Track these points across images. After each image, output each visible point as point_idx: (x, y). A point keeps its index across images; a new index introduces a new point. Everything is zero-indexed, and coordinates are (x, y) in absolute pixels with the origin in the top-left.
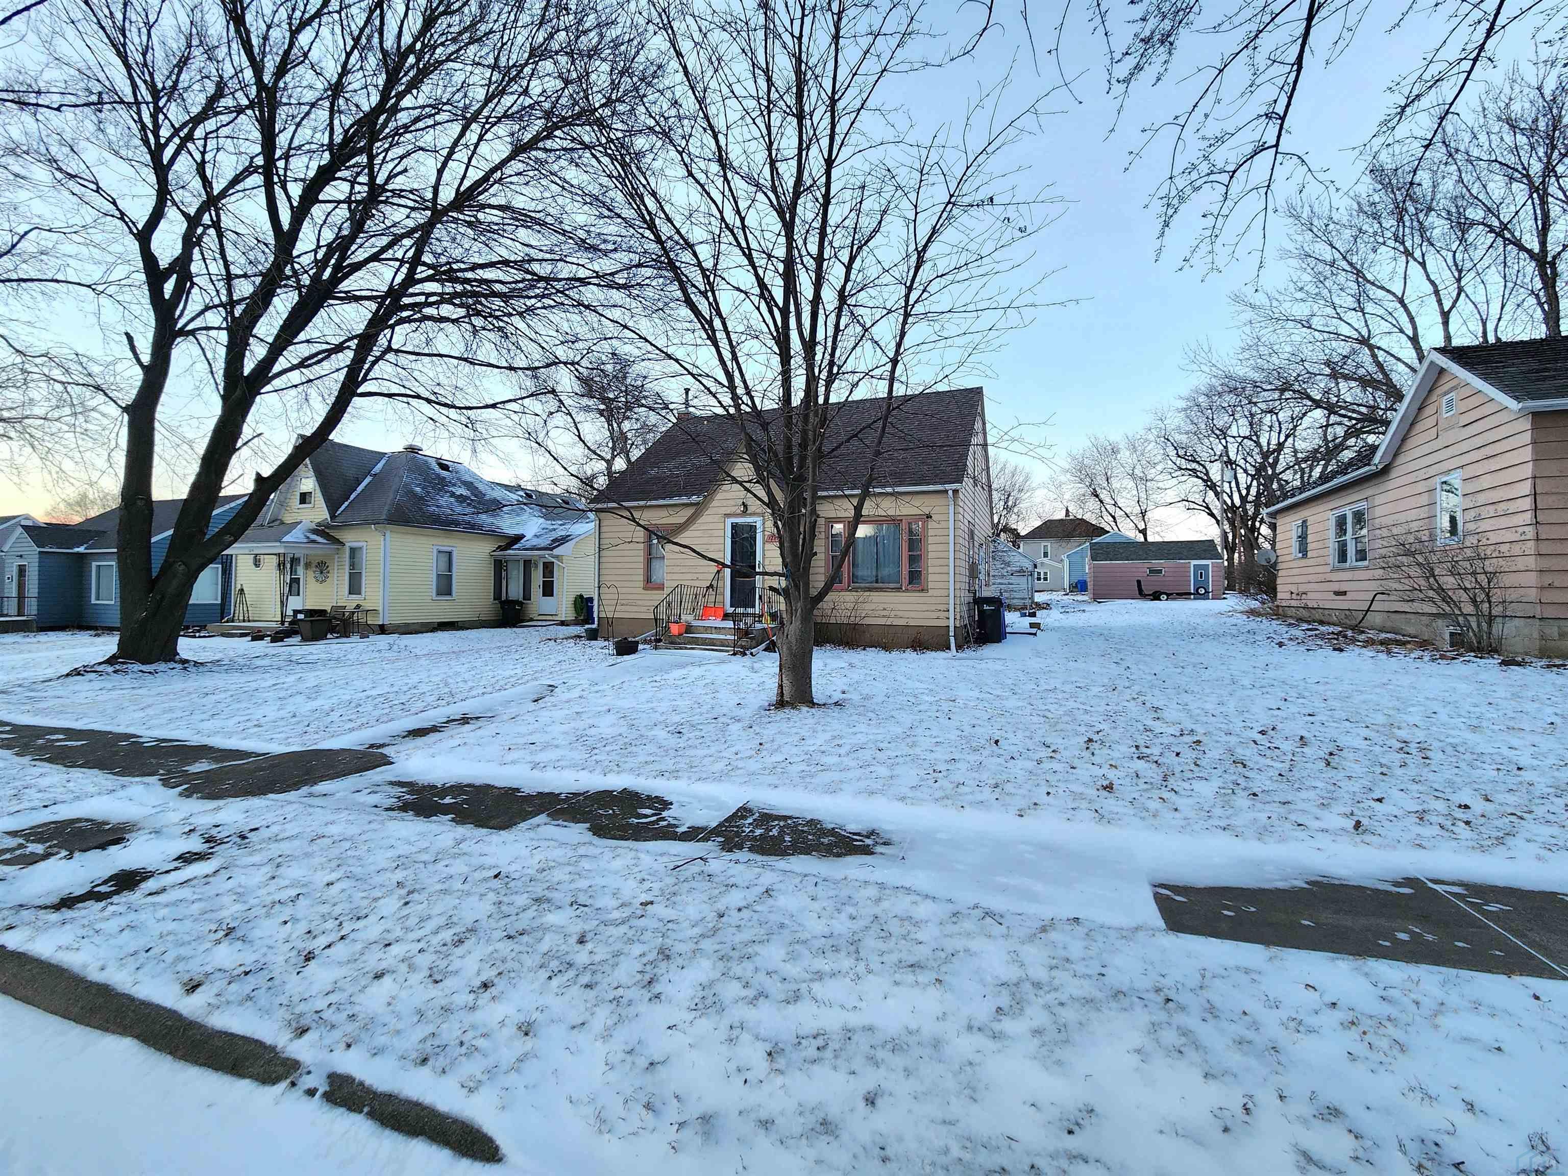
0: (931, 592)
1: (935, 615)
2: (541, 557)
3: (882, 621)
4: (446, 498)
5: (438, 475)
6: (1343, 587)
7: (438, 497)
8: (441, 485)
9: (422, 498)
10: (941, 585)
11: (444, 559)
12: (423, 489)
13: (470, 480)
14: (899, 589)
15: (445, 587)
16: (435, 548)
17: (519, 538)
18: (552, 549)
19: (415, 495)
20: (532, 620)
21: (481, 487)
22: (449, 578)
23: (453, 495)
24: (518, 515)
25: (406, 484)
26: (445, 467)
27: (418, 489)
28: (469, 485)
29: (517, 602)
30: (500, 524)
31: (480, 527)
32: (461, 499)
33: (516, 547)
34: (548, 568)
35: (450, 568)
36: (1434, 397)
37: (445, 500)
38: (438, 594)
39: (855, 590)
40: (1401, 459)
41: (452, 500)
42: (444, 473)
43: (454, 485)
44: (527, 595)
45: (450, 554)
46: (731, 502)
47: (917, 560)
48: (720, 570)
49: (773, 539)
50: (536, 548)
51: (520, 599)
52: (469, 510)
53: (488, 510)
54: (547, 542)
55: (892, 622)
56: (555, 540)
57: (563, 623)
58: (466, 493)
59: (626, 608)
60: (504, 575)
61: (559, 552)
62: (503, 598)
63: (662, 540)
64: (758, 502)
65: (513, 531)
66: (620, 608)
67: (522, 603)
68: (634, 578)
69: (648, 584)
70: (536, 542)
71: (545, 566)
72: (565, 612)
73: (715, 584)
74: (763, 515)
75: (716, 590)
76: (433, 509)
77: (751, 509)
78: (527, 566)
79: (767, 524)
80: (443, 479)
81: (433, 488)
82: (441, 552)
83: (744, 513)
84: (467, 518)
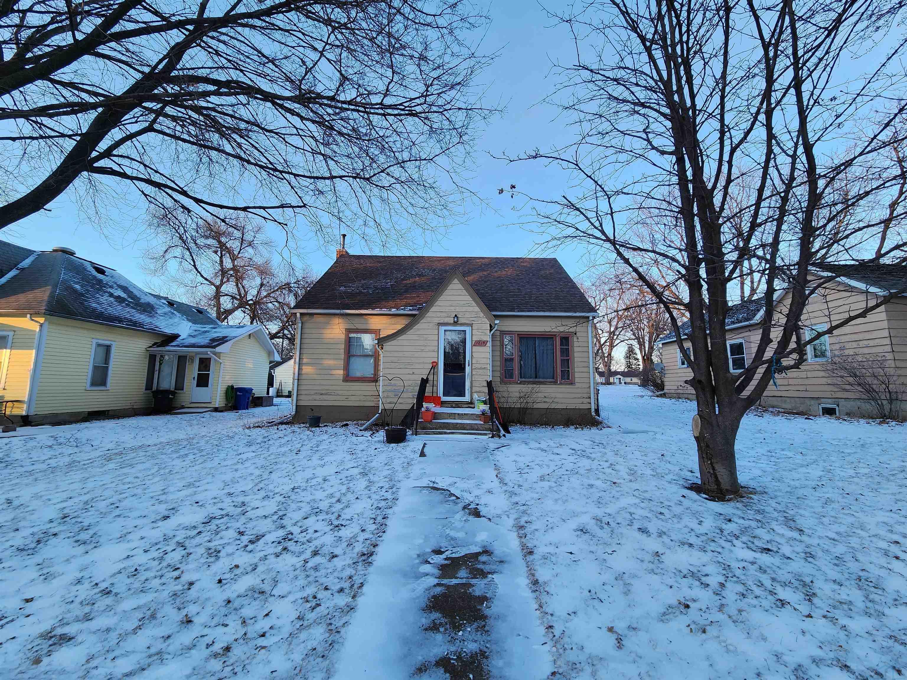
0: (577, 385)
1: (581, 401)
2: (197, 353)
3: (545, 406)
4: (105, 298)
5: (95, 277)
7: (98, 296)
8: (100, 286)
9: (83, 295)
10: (584, 380)
11: (102, 352)
12: (82, 286)
13: (126, 285)
14: (555, 383)
15: (100, 378)
16: (95, 341)
17: (175, 337)
18: (214, 347)
19: (75, 291)
20: (183, 407)
21: (137, 294)
23: (111, 295)
24: (170, 318)
25: (64, 282)
26: (100, 270)
27: (78, 287)
28: (125, 289)
29: (167, 392)
30: (158, 324)
31: (141, 325)
32: (119, 299)
33: (174, 344)
34: (205, 364)
35: (107, 360)
37: (105, 299)
38: (93, 385)
39: (524, 383)
41: (112, 299)
42: (100, 276)
43: (111, 287)
44: (180, 385)
45: (108, 348)
46: (445, 315)
47: (567, 362)
48: (435, 366)
49: (481, 343)
50: (193, 346)
51: (172, 389)
52: (128, 309)
53: (145, 311)
54: (206, 341)
55: (553, 406)
56: (213, 340)
57: (216, 410)
58: (123, 295)
59: (324, 397)
60: (157, 368)
61: (218, 349)
62: (154, 388)
63: (381, 341)
64: (467, 315)
65: (169, 331)
66: (318, 397)
67: (174, 393)
68: (334, 372)
69: (348, 378)
70: (193, 341)
71: (202, 361)
72: (219, 400)
73: (431, 378)
74: (471, 325)
75: (431, 383)
76: (94, 305)
77: (461, 321)
78: (182, 360)
79: (474, 332)
80: (100, 281)
81: (92, 287)
82: (99, 345)
83: (456, 323)
84: (128, 316)
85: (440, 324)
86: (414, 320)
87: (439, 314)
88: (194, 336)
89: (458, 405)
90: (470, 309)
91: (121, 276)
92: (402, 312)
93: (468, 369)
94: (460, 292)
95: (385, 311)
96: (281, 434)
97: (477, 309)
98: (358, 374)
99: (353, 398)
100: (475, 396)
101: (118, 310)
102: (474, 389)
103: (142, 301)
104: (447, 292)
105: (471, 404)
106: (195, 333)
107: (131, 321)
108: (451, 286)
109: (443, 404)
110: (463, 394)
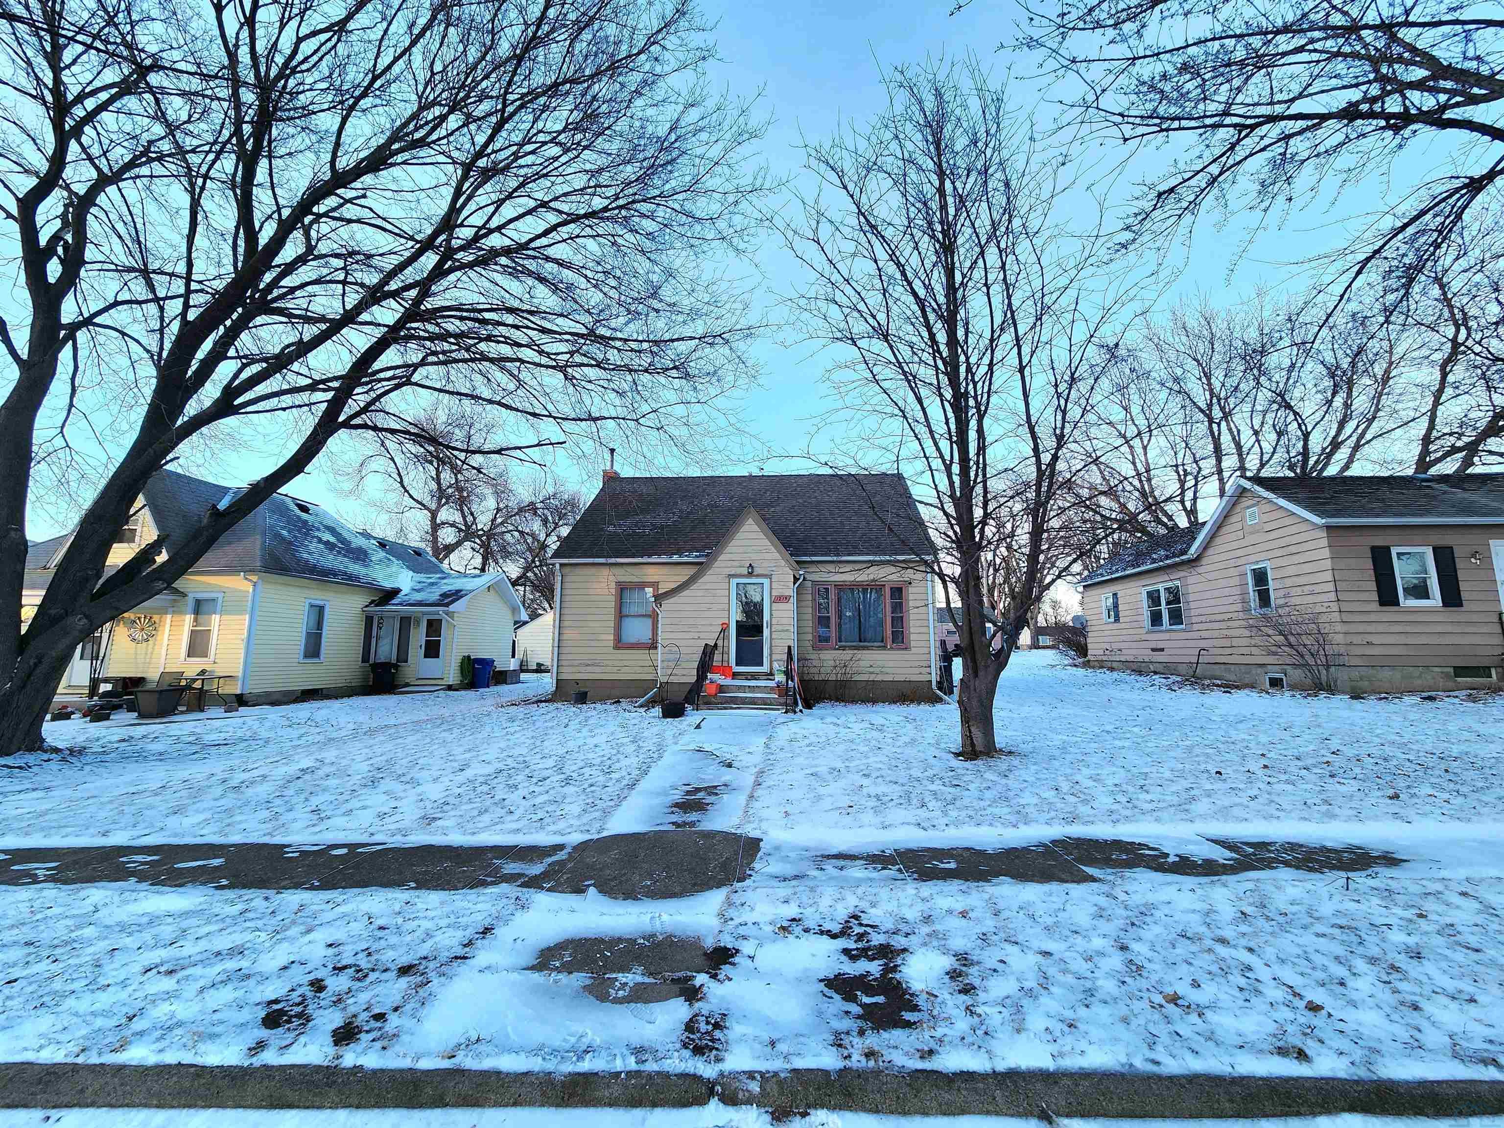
0: (914, 650)
1: (917, 671)
2: (424, 613)
3: (869, 678)
4: (314, 544)
5: (299, 517)
6: (1160, 645)
7: (306, 542)
8: (306, 529)
9: (290, 543)
10: (922, 644)
11: (314, 614)
12: (289, 532)
13: (332, 525)
14: (884, 647)
15: (313, 648)
16: (306, 601)
17: (396, 592)
18: (447, 605)
19: (283, 539)
20: (407, 685)
21: (345, 534)
22: (319, 636)
23: (320, 540)
24: (388, 566)
25: (272, 527)
26: (304, 509)
27: (285, 533)
28: (332, 530)
29: (388, 665)
30: (374, 576)
31: (357, 578)
32: (329, 546)
33: (395, 601)
34: (434, 627)
35: (320, 624)
36: (1238, 509)
37: (314, 546)
38: (306, 656)
39: (843, 648)
40: (1210, 551)
41: (321, 546)
42: (304, 516)
43: (318, 530)
44: (403, 657)
45: (321, 609)
46: (736, 564)
47: (899, 621)
48: (724, 629)
49: (781, 599)
50: (420, 604)
51: (394, 661)
52: (340, 558)
53: (358, 559)
54: (434, 597)
55: (879, 678)
56: (444, 595)
57: (450, 688)
58: (332, 539)
59: (589, 669)
60: (374, 633)
61: (452, 608)
62: (371, 661)
63: (659, 598)
64: (765, 564)
65: (388, 584)
66: (583, 669)
67: (396, 666)
68: (603, 637)
69: (619, 644)
70: (418, 597)
71: (430, 623)
72: (453, 676)
73: (720, 643)
74: (769, 576)
75: (720, 649)
76: (305, 556)
77: (757, 571)
78: (406, 622)
79: (774, 585)
80: (305, 522)
81: (299, 531)
82: (312, 606)
83: (750, 574)
84: (342, 568)
85: (731, 576)
86: (701, 568)
87: (730, 564)
88: (418, 591)
89: (754, 676)
90: (768, 556)
91: (325, 513)
92: (685, 559)
93: (766, 632)
94: (754, 535)
95: (664, 559)
96: (542, 711)
97: (777, 555)
98: (633, 640)
99: (624, 670)
100: (776, 665)
101: (331, 561)
102: (774, 657)
103: (353, 546)
104: (740, 535)
105: (770, 675)
106: (419, 586)
107: (345, 573)
108: (745, 528)
109: (735, 675)
110: (761, 664)
